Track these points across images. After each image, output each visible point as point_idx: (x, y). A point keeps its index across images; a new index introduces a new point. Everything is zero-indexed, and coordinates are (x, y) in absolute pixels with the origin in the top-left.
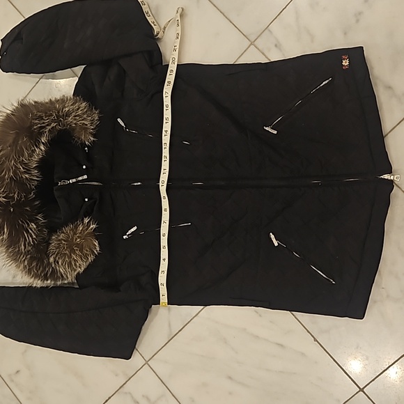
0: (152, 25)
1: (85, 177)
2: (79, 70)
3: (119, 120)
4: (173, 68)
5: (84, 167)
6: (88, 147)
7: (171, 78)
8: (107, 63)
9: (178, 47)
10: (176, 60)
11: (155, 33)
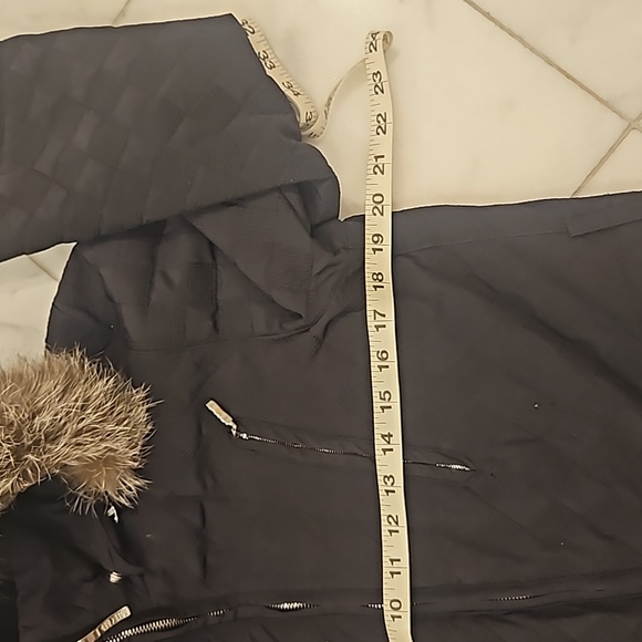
0: (289, 93)
1: (125, 612)
2: (58, 257)
3: (212, 406)
4: (379, 227)
5: (114, 578)
6: (120, 509)
7: (379, 261)
8: (152, 233)
9: (387, 159)
10: (388, 201)
11: (303, 120)
